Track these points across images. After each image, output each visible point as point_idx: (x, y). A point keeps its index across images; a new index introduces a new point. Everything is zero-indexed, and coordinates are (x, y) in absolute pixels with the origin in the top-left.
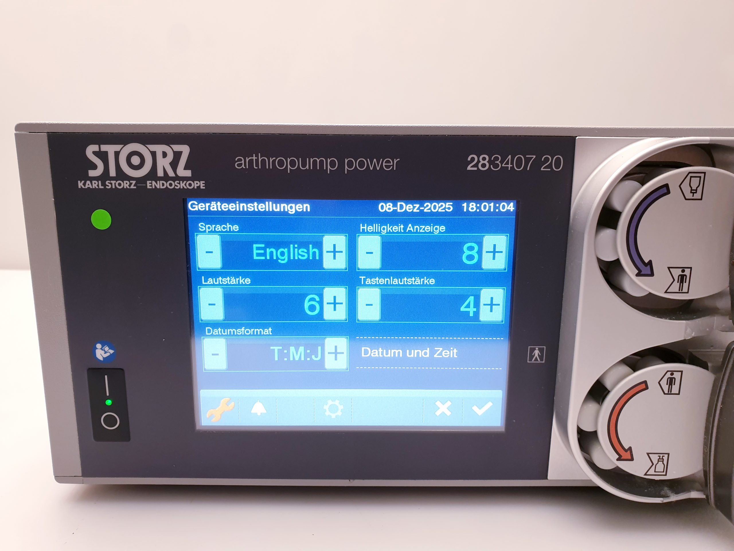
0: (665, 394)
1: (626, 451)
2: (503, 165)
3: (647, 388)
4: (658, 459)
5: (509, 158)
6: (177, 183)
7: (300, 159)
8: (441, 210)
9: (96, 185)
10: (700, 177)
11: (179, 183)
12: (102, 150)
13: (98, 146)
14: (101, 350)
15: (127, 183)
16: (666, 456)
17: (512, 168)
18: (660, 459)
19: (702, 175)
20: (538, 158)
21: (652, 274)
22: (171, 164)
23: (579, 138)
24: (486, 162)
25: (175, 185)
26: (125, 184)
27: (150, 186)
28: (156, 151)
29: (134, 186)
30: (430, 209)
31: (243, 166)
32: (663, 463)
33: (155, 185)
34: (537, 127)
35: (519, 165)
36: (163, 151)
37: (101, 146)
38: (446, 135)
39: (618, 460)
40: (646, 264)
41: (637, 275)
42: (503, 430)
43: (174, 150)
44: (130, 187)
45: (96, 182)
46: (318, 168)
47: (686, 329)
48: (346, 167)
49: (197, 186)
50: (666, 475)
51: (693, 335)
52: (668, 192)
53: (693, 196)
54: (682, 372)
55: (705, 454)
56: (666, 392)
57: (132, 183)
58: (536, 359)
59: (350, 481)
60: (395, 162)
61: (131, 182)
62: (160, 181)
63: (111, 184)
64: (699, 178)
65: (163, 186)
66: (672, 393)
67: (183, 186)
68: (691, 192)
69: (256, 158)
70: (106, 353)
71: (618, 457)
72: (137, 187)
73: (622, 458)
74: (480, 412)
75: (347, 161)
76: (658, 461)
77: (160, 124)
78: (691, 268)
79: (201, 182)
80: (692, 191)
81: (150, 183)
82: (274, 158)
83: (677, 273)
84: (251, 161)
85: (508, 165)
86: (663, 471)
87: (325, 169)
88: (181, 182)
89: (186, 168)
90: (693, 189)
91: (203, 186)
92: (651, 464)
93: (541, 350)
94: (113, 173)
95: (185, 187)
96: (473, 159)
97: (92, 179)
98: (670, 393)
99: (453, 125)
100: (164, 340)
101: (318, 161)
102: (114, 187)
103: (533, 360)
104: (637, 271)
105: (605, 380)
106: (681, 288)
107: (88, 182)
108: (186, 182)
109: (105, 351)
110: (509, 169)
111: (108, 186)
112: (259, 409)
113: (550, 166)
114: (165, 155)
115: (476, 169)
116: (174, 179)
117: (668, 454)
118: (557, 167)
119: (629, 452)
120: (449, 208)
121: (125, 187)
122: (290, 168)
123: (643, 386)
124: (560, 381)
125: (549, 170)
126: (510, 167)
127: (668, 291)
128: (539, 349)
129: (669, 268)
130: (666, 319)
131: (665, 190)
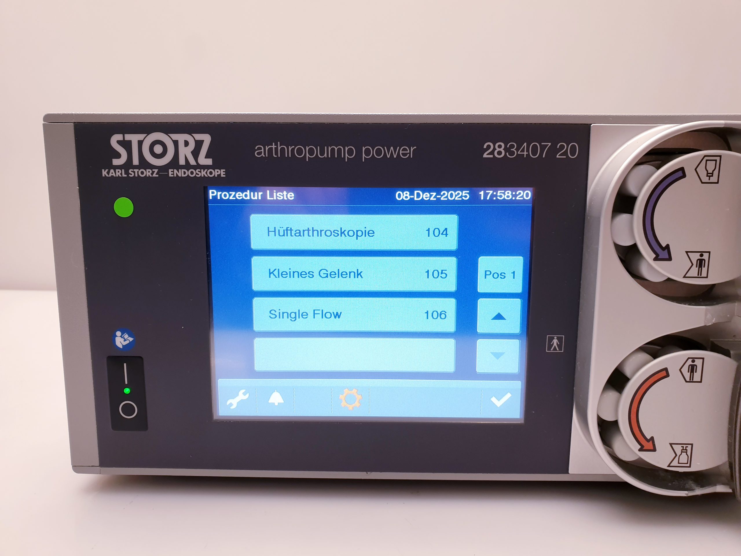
0: (686, 382)
1: (648, 441)
2: (519, 153)
3: (668, 375)
4: (682, 450)
5: (525, 146)
6: (198, 171)
7: (319, 147)
8: (458, 198)
9: (119, 174)
10: (716, 160)
11: (200, 172)
12: (126, 139)
13: (122, 135)
14: (120, 337)
15: (149, 172)
16: (690, 446)
17: (528, 155)
18: (683, 449)
19: (718, 159)
20: (554, 145)
21: (670, 259)
22: (192, 153)
23: (593, 126)
24: (501, 150)
25: (196, 174)
26: (148, 173)
27: (172, 174)
28: (178, 141)
29: (156, 174)
30: (447, 197)
31: (263, 154)
32: (687, 454)
33: (176, 173)
34: (552, 115)
35: (534, 153)
36: (185, 140)
37: (126, 135)
38: (462, 123)
39: (640, 450)
40: (663, 249)
41: (656, 259)
42: (522, 422)
43: (196, 139)
44: (152, 175)
45: (120, 170)
46: (336, 156)
47: (706, 315)
48: (364, 155)
49: (217, 175)
50: (690, 467)
51: (714, 321)
52: (684, 176)
53: (709, 180)
54: (703, 359)
55: (729, 444)
56: (688, 380)
57: (155, 171)
58: (555, 349)
59: (367, 473)
60: (412, 150)
61: (153, 170)
62: (182, 170)
63: (134, 172)
64: (714, 162)
65: (184, 174)
66: (694, 380)
67: (204, 174)
68: (707, 176)
69: (276, 147)
70: (125, 340)
71: (640, 447)
72: (159, 175)
73: (644, 448)
74: (499, 403)
75: (364, 149)
76: (682, 452)
77: (183, 114)
78: (709, 252)
79: (221, 170)
80: (709, 175)
81: (172, 171)
82: (294, 147)
83: (695, 257)
84: (270, 150)
85: (524, 152)
86: (686, 462)
87: (343, 157)
88: (202, 170)
89: (206, 157)
90: (709, 172)
91: (224, 174)
92: (675, 455)
93: (559, 339)
94: (136, 161)
95: (206, 176)
96: (489, 147)
97: (115, 168)
98: (691, 381)
99: (469, 113)
100: (183, 327)
101: (336, 149)
102: (136, 175)
103: (552, 349)
104: (654, 256)
105: (625, 368)
106: (700, 272)
107: (112, 171)
108: (207, 170)
109: (124, 338)
110: (525, 156)
111: (131, 174)
112: (276, 399)
113: (565, 153)
114: (186, 144)
115: (491, 156)
116: (195, 167)
117: (692, 445)
118: (573, 154)
119: (651, 442)
120: (466, 197)
121: (148, 176)
122: (308, 156)
123: (664, 373)
124: (579, 370)
125: (565, 157)
126: (526, 154)
127: (686, 276)
128: (558, 338)
129: (687, 252)
130: (685, 304)
131: (680, 174)
